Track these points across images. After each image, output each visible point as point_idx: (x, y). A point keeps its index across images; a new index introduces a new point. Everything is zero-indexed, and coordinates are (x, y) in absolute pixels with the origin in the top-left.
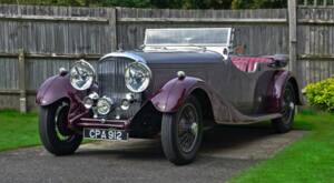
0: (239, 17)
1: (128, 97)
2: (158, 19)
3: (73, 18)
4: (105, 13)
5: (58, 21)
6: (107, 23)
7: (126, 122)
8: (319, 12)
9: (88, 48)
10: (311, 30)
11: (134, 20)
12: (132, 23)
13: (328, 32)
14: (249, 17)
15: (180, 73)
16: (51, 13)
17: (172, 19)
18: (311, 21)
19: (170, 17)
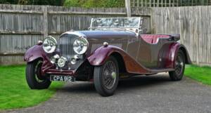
1: (76, 57)
2: (67, 12)
3: (24, 12)
4: (41, 9)
5: (16, 13)
6: (43, 14)
7: (74, 71)
9: (32, 28)
11: (56, 12)
12: (55, 14)
15: (105, 43)
16: (12, 8)
17: (74, 12)
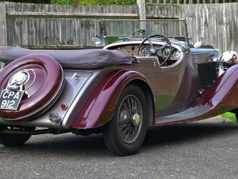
0: (102, 12)
2: (40, 13)
8: (161, 9)
10: (155, 23)
12: (19, 16)
13: (167, 25)
14: (110, 12)
17: (51, 13)
18: (156, 16)
19: (49, 11)
